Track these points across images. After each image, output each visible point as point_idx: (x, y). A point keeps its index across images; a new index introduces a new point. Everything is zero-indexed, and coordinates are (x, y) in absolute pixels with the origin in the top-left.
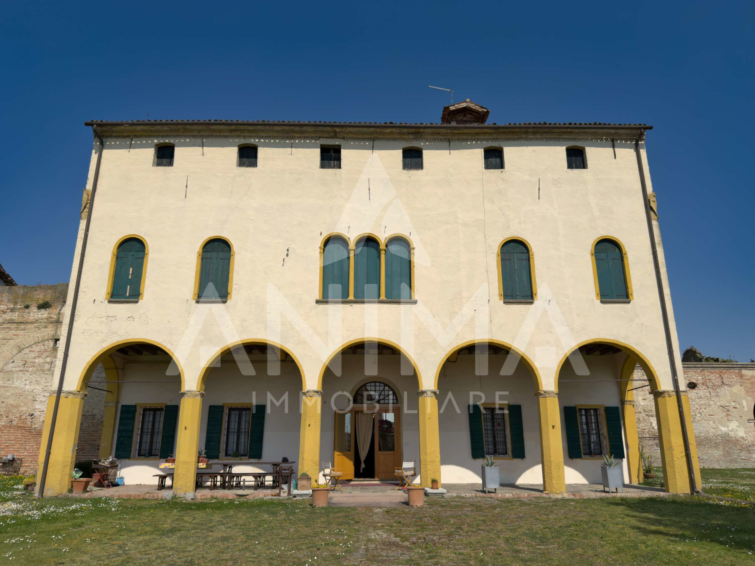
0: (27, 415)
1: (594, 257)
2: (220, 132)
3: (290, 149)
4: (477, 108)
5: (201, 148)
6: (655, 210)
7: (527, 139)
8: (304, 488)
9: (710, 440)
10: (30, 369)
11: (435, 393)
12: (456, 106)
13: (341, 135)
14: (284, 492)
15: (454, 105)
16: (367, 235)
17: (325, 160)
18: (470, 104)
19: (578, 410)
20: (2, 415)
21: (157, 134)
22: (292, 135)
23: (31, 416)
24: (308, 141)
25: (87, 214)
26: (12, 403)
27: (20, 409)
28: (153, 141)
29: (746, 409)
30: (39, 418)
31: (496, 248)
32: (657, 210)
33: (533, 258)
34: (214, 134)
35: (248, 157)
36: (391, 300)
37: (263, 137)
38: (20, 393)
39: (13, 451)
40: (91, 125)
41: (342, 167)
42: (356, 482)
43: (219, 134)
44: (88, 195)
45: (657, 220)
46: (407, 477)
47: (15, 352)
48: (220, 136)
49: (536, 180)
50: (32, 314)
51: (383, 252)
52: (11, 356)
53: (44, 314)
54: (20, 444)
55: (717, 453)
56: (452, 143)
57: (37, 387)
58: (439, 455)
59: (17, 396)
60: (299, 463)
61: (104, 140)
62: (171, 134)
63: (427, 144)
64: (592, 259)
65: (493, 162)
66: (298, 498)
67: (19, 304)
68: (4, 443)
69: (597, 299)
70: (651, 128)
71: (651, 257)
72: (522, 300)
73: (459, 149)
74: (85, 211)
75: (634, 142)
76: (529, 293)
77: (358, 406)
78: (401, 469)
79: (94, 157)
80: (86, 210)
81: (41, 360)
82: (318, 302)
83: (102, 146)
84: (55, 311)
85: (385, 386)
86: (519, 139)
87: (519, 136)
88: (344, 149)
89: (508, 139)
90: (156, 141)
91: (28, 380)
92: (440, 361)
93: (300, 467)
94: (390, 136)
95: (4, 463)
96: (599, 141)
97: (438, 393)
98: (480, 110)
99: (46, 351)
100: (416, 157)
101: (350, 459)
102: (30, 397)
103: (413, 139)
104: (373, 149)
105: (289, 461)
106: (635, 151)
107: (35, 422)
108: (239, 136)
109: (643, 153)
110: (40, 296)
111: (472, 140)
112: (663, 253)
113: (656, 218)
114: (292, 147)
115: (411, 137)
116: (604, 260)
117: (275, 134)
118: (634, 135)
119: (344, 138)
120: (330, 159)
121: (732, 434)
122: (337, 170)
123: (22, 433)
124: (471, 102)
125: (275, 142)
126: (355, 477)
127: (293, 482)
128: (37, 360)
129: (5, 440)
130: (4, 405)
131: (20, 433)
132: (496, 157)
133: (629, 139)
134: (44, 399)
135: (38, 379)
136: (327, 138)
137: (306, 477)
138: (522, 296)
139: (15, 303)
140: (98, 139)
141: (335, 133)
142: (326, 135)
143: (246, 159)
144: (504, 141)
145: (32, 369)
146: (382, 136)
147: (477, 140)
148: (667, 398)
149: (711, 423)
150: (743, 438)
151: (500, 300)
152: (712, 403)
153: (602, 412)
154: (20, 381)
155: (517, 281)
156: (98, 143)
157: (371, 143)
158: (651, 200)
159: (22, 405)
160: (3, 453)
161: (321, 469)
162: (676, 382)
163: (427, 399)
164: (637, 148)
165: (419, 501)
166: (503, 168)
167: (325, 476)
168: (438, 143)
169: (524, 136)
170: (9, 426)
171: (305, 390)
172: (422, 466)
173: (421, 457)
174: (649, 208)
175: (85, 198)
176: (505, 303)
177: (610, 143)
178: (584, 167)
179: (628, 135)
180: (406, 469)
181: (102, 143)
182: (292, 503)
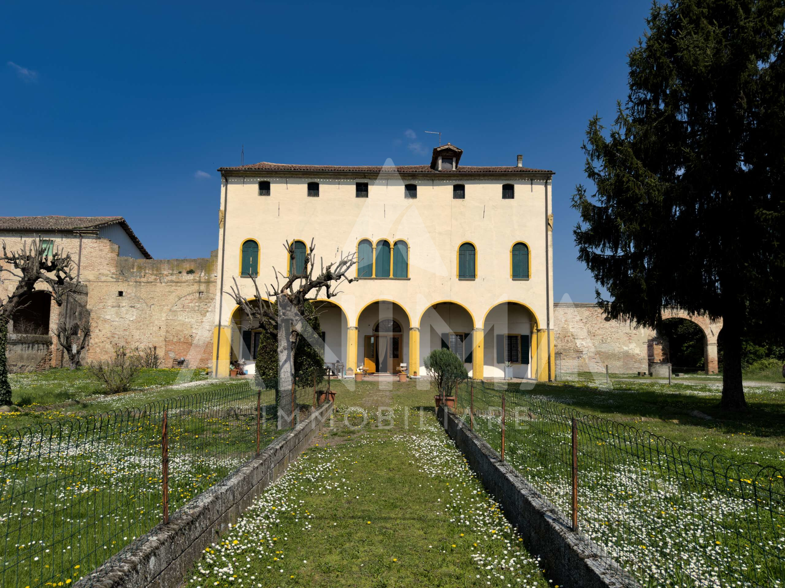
0: (189, 336)
1: (512, 253)
2: (296, 175)
3: (338, 185)
4: (455, 149)
5: (286, 184)
6: (551, 225)
7: (479, 179)
8: (349, 374)
9: (615, 355)
10: (187, 310)
11: (418, 329)
13: (368, 177)
14: (340, 377)
15: (440, 147)
16: (384, 239)
17: (359, 192)
20: (174, 336)
21: (259, 176)
22: (339, 177)
24: (348, 181)
25: (223, 225)
26: (179, 329)
27: (184, 332)
28: (257, 180)
29: (643, 335)
30: (196, 338)
31: (457, 248)
32: (553, 225)
33: (477, 254)
34: (293, 176)
35: (313, 190)
36: (396, 278)
37: (322, 178)
39: (183, 356)
40: (221, 171)
41: (368, 197)
42: (377, 374)
44: (222, 213)
46: (402, 371)
47: (177, 299)
48: (297, 177)
49: (483, 206)
50: (183, 277)
51: (392, 250)
52: (174, 302)
53: (191, 277)
54: (186, 352)
55: (619, 364)
56: (434, 182)
57: (192, 320)
58: (418, 360)
59: (181, 325)
60: (347, 363)
61: (227, 178)
62: (268, 176)
63: (420, 182)
64: (510, 255)
65: (459, 194)
67: (175, 270)
68: (177, 351)
69: (510, 278)
70: (554, 173)
71: (545, 253)
72: (469, 278)
73: (439, 185)
75: (545, 181)
76: (473, 274)
77: (376, 333)
78: (400, 367)
79: (223, 189)
80: (222, 223)
81: (193, 305)
83: (227, 182)
84: (197, 275)
85: (393, 323)
86: (474, 179)
88: (370, 185)
89: (468, 180)
90: (259, 180)
91: (187, 316)
92: (422, 312)
93: (347, 365)
95: (179, 362)
96: (523, 180)
97: (420, 329)
98: (457, 150)
99: (195, 299)
100: (413, 190)
101: (373, 362)
102: (189, 326)
103: (412, 179)
105: (340, 362)
106: (544, 187)
107: (194, 340)
108: (308, 177)
109: (550, 188)
110: (188, 266)
111: (447, 180)
112: (552, 252)
113: (551, 230)
115: (410, 178)
116: (517, 255)
117: (329, 176)
118: (545, 177)
119: (370, 179)
120: (362, 191)
121: (630, 351)
122: (366, 199)
123: (187, 346)
124: (451, 145)
125: (329, 181)
126: (376, 372)
127: (344, 372)
128: (190, 305)
130: (174, 330)
131: (185, 346)
132: (461, 190)
133: (542, 179)
134: (197, 327)
135: (192, 315)
136: (359, 178)
137: (351, 370)
138: (469, 276)
139: (173, 270)
140: (224, 178)
141: (365, 176)
143: (312, 192)
144: (465, 180)
147: (450, 180)
148: (542, 333)
149: (617, 344)
150: (638, 354)
151: (457, 278)
152: (619, 331)
153: (519, 338)
154: (182, 317)
155: (467, 267)
156: (224, 181)
158: (550, 219)
159: (185, 330)
160: (177, 357)
161: (358, 366)
162: (548, 324)
163: (414, 332)
164: (546, 185)
165: (404, 379)
166: (464, 198)
167: (360, 369)
168: (426, 182)
169: (478, 178)
170: (179, 342)
171: (349, 326)
172: (410, 365)
173: (410, 361)
174: (547, 224)
175: (221, 215)
176: (459, 280)
177: (530, 181)
178: (513, 198)
179: (541, 177)
180: (402, 367)
181: (227, 181)
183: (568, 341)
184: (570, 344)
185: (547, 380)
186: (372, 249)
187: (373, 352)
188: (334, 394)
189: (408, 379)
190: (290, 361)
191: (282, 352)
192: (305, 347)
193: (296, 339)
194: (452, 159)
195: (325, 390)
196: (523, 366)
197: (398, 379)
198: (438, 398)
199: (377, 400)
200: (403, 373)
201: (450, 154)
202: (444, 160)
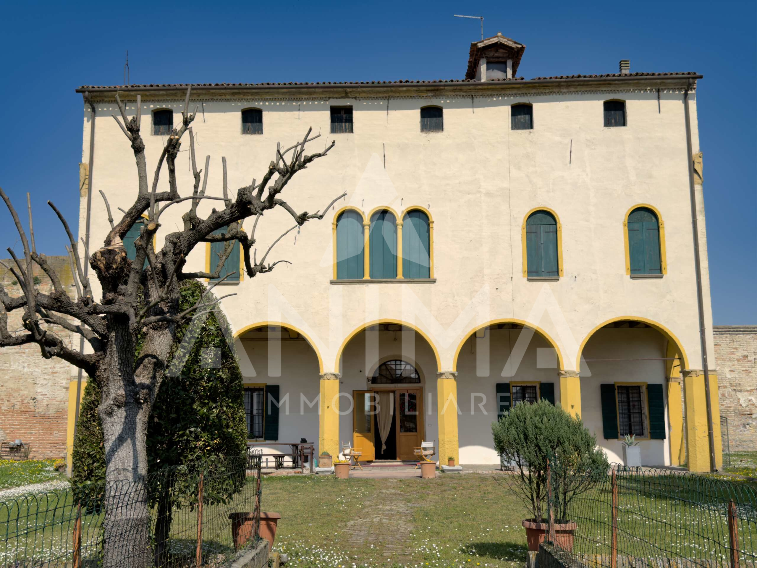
0: (29, 398)
1: (627, 228)
2: (220, 96)
3: (298, 112)
4: (510, 44)
5: (202, 114)
6: (700, 173)
7: (559, 93)
8: (325, 465)
10: (27, 350)
11: (453, 375)
12: (485, 42)
13: (353, 95)
14: (307, 470)
15: (483, 41)
16: (384, 208)
17: (335, 122)
18: (502, 39)
19: (616, 388)
20: (2, 399)
21: (153, 99)
22: (298, 96)
23: (33, 400)
24: (316, 103)
25: (87, 191)
26: (12, 386)
27: (22, 392)
28: (148, 107)
30: (43, 402)
31: (521, 220)
32: (703, 172)
33: (561, 230)
34: (215, 98)
35: (252, 122)
36: (409, 279)
37: (267, 100)
38: (19, 376)
39: (19, 436)
40: (83, 92)
41: (354, 131)
42: (377, 464)
43: (220, 98)
44: (85, 169)
45: (702, 185)
46: (426, 456)
48: (222, 100)
49: (567, 141)
51: (399, 227)
54: (25, 428)
56: (475, 100)
57: (37, 370)
58: (457, 435)
59: (16, 379)
60: (320, 443)
61: (95, 105)
62: (168, 98)
63: (448, 101)
64: (624, 230)
65: (522, 120)
66: (320, 474)
67: (6, 280)
68: (8, 428)
69: (627, 274)
70: (701, 77)
71: (691, 226)
72: (547, 277)
73: (484, 107)
74: (84, 187)
75: (683, 92)
76: (555, 269)
77: (377, 386)
78: (420, 449)
79: (87, 126)
80: (86, 186)
82: (332, 282)
83: (94, 112)
84: (45, 287)
85: (406, 365)
86: (550, 93)
87: (551, 90)
88: (356, 110)
89: (538, 94)
90: (152, 106)
91: (26, 362)
92: (459, 342)
93: (320, 447)
94: (407, 94)
95: (12, 449)
96: (642, 92)
97: (456, 375)
98: (514, 46)
100: (435, 116)
101: (370, 440)
102: (30, 380)
103: (433, 96)
104: (388, 109)
105: (308, 442)
106: (683, 103)
107: (38, 406)
108: (242, 99)
109: (693, 105)
111: (498, 96)
112: (705, 222)
113: (700, 181)
114: (299, 110)
115: (430, 94)
116: (638, 230)
117: (280, 96)
118: (683, 84)
119: (355, 98)
120: (341, 121)
122: (349, 135)
123: (27, 418)
124: (503, 37)
125: (281, 105)
126: (376, 459)
127: (314, 461)
129: (10, 425)
130: (4, 389)
131: (24, 418)
132: (525, 114)
133: (678, 88)
134: (45, 382)
135: (37, 361)
136: (337, 98)
137: (327, 456)
138: (548, 272)
139: (3, 279)
140: (89, 105)
141: (346, 93)
142: (337, 96)
143: (250, 124)
144: (534, 95)
145: (29, 351)
146: (398, 95)
147: (504, 95)
148: (695, 377)
151: (524, 277)
153: (644, 390)
154: (17, 364)
155: (543, 255)
156: (89, 110)
157: (386, 101)
158: (696, 161)
159: (22, 388)
160: (9, 438)
161: (341, 450)
162: (705, 361)
163: (445, 381)
164: (686, 98)
165: (431, 474)
166: (532, 127)
167: (345, 455)
168: (459, 100)
169: (556, 90)
170: (12, 410)
171: (322, 373)
172: (440, 445)
173: (440, 437)
174: (693, 171)
175: (83, 173)
176: (529, 280)
177: (655, 94)
178: (624, 124)
179: (675, 84)
180: (425, 449)
181: (94, 110)
182: (315, 478)
183: (723, 395)
184: (728, 401)
185: (708, 470)
186: (363, 227)
187: (369, 423)
188: (275, 520)
189: (438, 473)
190: (134, 440)
191: (110, 414)
192: (193, 401)
193: (154, 377)
194: (505, 63)
195: (249, 509)
196: (655, 442)
197: (418, 472)
198: (533, 526)
199: (380, 523)
200: (429, 461)
201: (501, 53)
202: (490, 64)
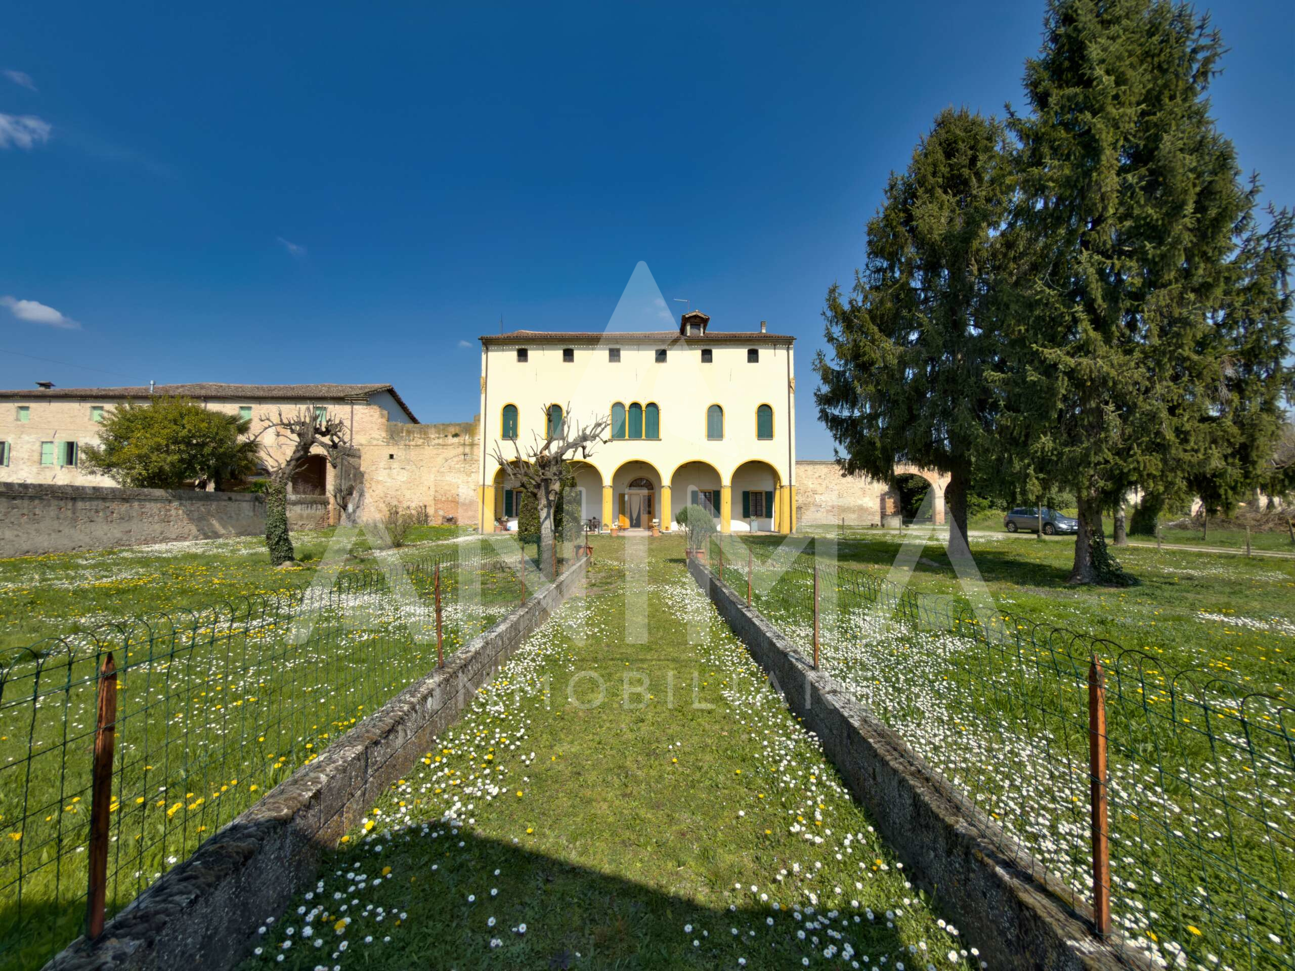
0: (455, 495)
1: (757, 415)
2: (553, 342)
4: (702, 316)
5: (543, 351)
6: (794, 388)
7: (725, 344)
9: (851, 508)
11: (669, 487)
15: (689, 314)
16: (635, 402)
19: (750, 493)
20: (441, 495)
21: (517, 343)
22: (593, 343)
23: (458, 495)
26: (446, 489)
27: (452, 492)
28: (515, 347)
29: (876, 490)
30: (463, 497)
31: (706, 409)
33: (724, 416)
34: (550, 343)
35: (568, 355)
36: (648, 438)
37: (576, 344)
39: (451, 513)
40: (482, 340)
41: (621, 361)
44: (483, 379)
45: (794, 394)
46: (655, 526)
47: (444, 461)
48: (553, 344)
49: (729, 370)
50: (449, 440)
51: (644, 412)
52: (441, 463)
53: (456, 440)
54: (454, 510)
55: (854, 516)
57: (458, 480)
58: (670, 517)
59: (449, 485)
61: (488, 346)
62: (525, 343)
63: (670, 347)
65: (706, 358)
67: (442, 434)
69: (756, 438)
70: (796, 339)
71: (787, 414)
72: (717, 439)
75: (787, 346)
76: (721, 435)
77: (631, 491)
78: (653, 522)
79: (484, 356)
80: (484, 389)
81: (459, 466)
82: (610, 440)
85: (646, 480)
86: (721, 344)
88: (622, 351)
89: (715, 345)
90: (517, 347)
91: (453, 477)
92: (672, 471)
94: (649, 343)
95: (448, 520)
96: (767, 346)
97: (671, 487)
98: (704, 317)
99: (460, 461)
100: (663, 355)
102: (455, 486)
103: (662, 344)
106: (787, 352)
107: (460, 498)
108: (563, 344)
109: (791, 352)
110: (453, 430)
111: (695, 345)
112: (794, 412)
113: (793, 392)
114: (593, 350)
115: (660, 343)
116: (762, 416)
117: (583, 343)
118: (787, 342)
121: (864, 505)
122: (618, 363)
123: (455, 504)
124: (698, 312)
125: (583, 347)
128: (456, 466)
129: (446, 508)
130: (443, 490)
131: (453, 504)
132: (708, 354)
133: (785, 344)
134: (463, 487)
137: (606, 525)
138: (717, 436)
139: (439, 434)
140: (485, 346)
143: (567, 357)
144: (713, 345)
147: (698, 345)
148: (785, 489)
149: (853, 498)
150: (871, 507)
151: (706, 438)
152: (854, 486)
153: (763, 494)
156: (485, 349)
158: (792, 382)
159: (452, 489)
160: (446, 515)
161: (613, 523)
162: (790, 480)
163: (665, 490)
164: (788, 349)
165: (657, 534)
166: (711, 362)
167: (615, 525)
168: (675, 347)
170: (447, 501)
171: (604, 485)
172: (662, 521)
173: (662, 517)
174: (790, 386)
175: (482, 381)
176: (708, 440)
177: (773, 346)
178: (758, 361)
179: (783, 342)
180: (655, 523)
181: (487, 349)
182: (601, 536)
183: (808, 496)
184: (810, 499)
185: (789, 532)
186: (625, 410)
188: (592, 548)
189: (660, 534)
190: (550, 518)
191: (542, 510)
194: (700, 325)
196: (767, 519)
197: (651, 533)
200: (656, 528)
201: (698, 320)
202: (692, 326)
